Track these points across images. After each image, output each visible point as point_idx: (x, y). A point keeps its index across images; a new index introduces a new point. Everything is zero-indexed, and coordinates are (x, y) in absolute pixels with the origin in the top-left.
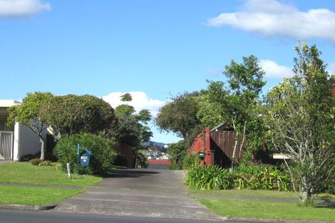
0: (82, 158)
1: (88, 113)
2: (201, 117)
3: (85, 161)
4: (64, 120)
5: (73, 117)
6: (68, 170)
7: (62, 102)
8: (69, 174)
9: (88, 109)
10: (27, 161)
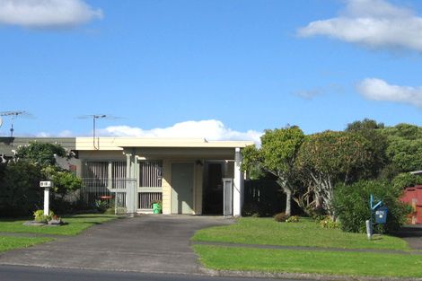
0: (377, 213)
1: (368, 155)
2: (392, 155)
3: (381, 216)
4: (340, 165)
5: (352, 160)
6: (368, 229)
7: (335, 142)
8: (369, 235)
9: (368, 150)
10: (250, 216)
